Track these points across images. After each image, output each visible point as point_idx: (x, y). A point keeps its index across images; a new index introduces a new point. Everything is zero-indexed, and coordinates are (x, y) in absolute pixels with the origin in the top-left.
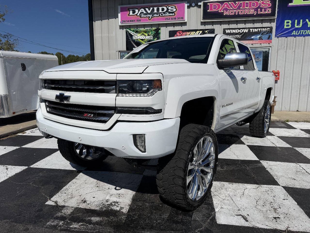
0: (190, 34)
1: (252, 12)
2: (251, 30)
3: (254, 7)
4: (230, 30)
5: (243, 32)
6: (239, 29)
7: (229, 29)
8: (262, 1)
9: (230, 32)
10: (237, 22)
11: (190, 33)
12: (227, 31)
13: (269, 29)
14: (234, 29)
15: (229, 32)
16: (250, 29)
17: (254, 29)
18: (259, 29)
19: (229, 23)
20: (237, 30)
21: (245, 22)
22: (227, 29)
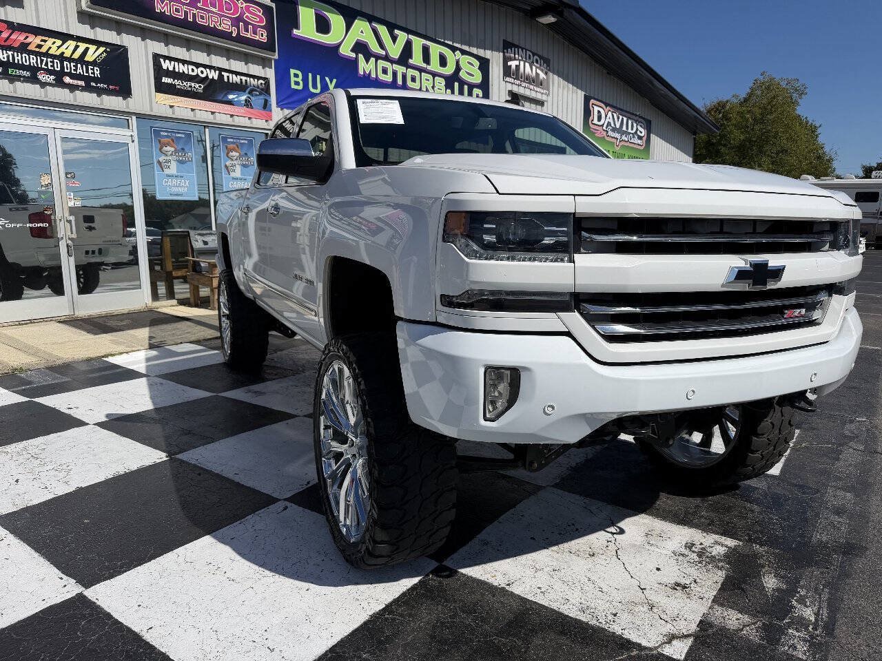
0: (43, 43)
1: (226, 26)
2: (225, 75)
3: (228, 13)
4: (173, 63)
5: (207, 77)
6: (198, 65)
7: (171, 59)
8: (245, 5)
9: (174, 68)
10: (189, 44)
11: (42, 41)
12: (166, 65)
13: (263, 82)
14: (184, 62)
15: (171, 69)
16: (223, 73)
17: (230, 75)
18: (242, 77)
19: (167, 39)
20: (191, 67)
21: (209, 49)
22: (166, 58)
